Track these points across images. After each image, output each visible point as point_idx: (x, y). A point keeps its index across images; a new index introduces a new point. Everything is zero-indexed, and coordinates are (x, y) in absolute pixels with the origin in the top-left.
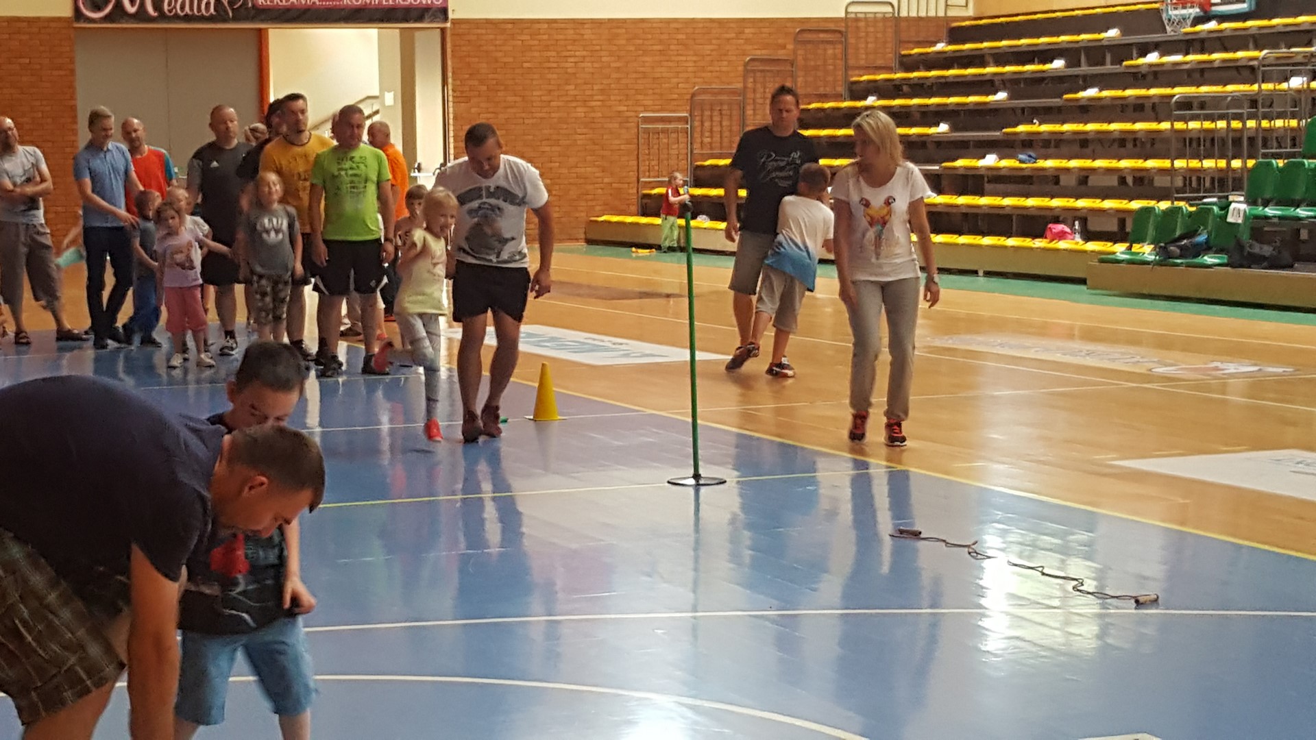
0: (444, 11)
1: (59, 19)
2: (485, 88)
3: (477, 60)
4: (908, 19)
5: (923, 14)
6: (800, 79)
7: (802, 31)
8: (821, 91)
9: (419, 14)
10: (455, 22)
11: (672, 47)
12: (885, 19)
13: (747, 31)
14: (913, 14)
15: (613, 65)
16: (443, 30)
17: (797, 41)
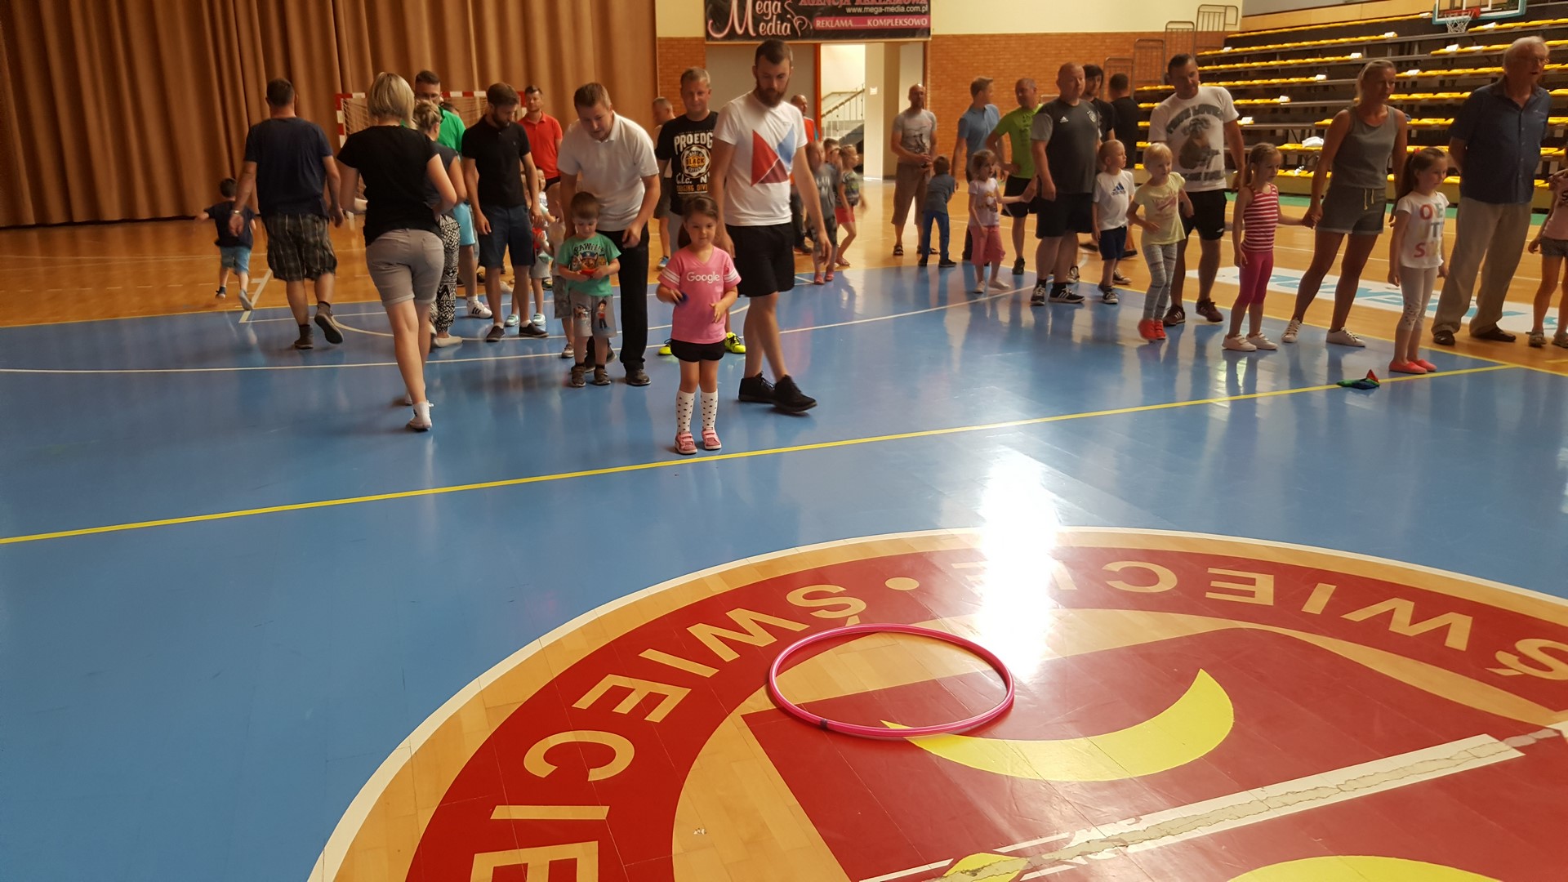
0: (928, 30)
1: (696, 39)
2: (949, 80)
3: (945, 62)
4: (1201, 32)
5: (1210, 30)
6: (1136, 72)
7: (1139, 41)
8: (1148, 79)
9: (911, 32)
10: (936, 37)
11: (1062, 52)
12: (1188, 33)
13: (1107, 41)
14: (1205, 30)
15: (1027, 63)
16: (925, 43)
17: (1136, 47)
